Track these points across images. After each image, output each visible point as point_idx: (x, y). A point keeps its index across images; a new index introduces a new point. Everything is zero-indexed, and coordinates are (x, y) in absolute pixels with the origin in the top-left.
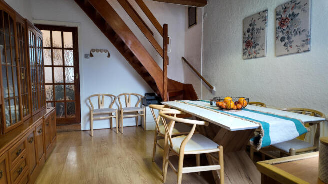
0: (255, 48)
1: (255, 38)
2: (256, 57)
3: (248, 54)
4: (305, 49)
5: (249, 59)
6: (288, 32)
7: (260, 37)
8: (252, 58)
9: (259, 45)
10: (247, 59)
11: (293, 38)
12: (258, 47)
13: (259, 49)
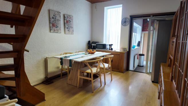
0: (57, 28)
1: (56, 23)
2: (57, 33)
3: (53, 30)
4: (73, 33)
5: (54, 33)
6: (69, 26)
7: (59, 24)
8: (55, 33)
9: (58, 27)
10: (53, 32)
11: (70, 29)
12: (58, 28)
13: (59, 29)
